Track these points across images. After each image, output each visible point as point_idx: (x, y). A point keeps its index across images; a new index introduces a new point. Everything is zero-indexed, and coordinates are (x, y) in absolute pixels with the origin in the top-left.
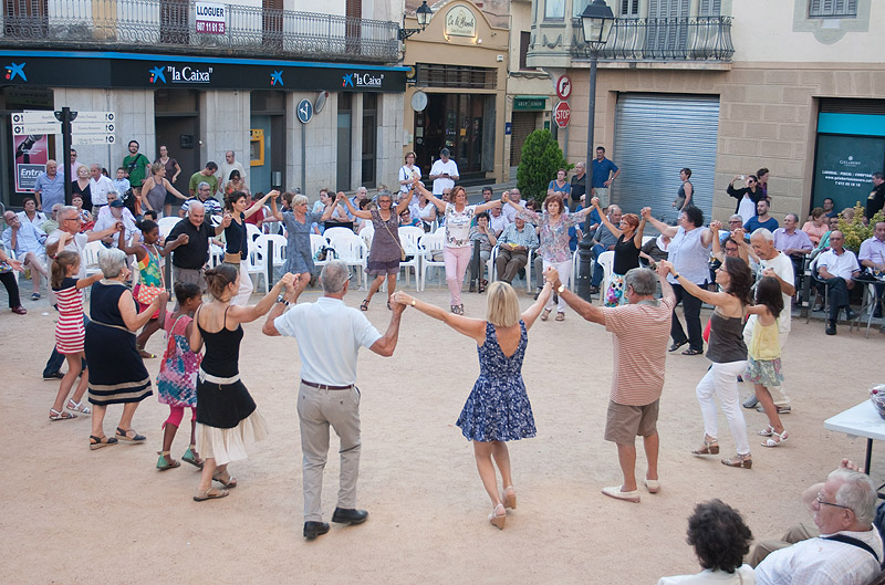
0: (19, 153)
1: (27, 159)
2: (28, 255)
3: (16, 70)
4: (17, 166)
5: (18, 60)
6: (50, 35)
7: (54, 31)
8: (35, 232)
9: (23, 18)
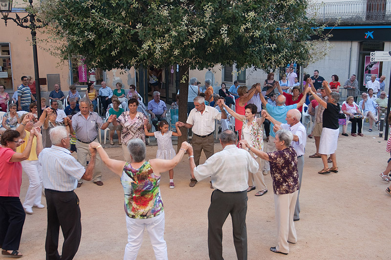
0: (367, 69)
1: (370, 72)
2: (369, 112)
3: (369, 34)
4: (365, 74)
5: (370, 30)
6: (386, 19)
7: (388, 17)
8: (373, 103)
9: (374, 12)
